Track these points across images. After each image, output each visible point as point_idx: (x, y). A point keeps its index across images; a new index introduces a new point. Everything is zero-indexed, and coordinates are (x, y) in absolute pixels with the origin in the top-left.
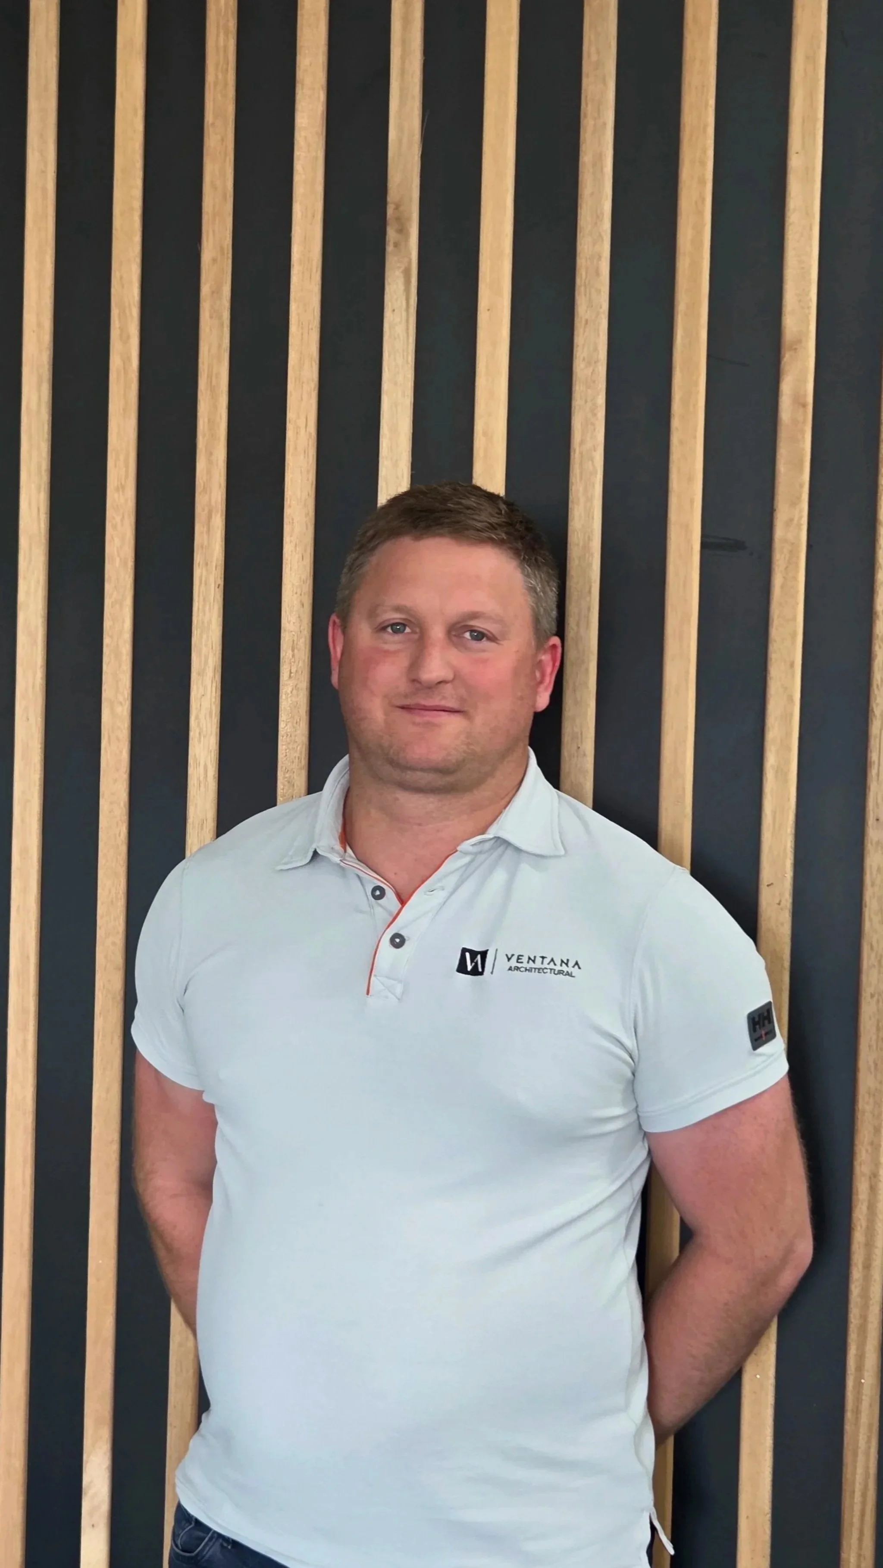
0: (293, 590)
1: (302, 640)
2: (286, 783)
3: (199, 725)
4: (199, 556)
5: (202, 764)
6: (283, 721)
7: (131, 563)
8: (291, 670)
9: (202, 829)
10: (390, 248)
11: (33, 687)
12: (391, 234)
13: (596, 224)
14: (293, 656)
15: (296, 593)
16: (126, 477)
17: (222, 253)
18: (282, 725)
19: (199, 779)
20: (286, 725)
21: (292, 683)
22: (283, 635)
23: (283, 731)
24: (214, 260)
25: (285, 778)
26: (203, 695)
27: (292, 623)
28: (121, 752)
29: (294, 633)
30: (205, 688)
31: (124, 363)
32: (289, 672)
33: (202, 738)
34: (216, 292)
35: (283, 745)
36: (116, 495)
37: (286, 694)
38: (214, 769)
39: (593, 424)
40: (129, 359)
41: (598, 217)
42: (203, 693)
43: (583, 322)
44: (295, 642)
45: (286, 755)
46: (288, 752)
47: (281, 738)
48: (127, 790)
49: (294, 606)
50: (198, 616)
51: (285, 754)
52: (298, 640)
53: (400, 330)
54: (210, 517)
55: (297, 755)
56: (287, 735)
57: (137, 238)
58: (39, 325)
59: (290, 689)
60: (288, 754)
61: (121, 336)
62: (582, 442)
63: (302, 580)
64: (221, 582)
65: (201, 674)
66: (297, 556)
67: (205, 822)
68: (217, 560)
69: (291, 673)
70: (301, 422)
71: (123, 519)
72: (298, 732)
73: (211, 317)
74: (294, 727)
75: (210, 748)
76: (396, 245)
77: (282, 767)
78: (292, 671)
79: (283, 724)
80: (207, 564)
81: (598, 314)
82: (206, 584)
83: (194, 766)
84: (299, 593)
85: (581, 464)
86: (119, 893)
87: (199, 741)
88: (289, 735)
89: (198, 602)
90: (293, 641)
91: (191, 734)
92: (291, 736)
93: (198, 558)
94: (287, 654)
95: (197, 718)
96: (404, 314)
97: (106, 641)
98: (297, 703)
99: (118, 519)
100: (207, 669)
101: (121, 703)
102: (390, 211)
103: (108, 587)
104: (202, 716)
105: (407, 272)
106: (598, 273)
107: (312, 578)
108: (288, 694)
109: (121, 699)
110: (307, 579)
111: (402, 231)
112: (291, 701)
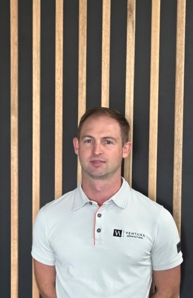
7: (62, 98)
10: (128, 16)
11: (37, 130)
12: (129, 13)
13: (182, 9)
16: (61, 75)
17: (84, 18)
24: (83, 20)
31: (59, 47)
34: (83, 28)
36: (58, 81)
39: (181, 60)
40: (61, 46)
41: (182, 8)
43: (179, 35)
53: (131, 37)
54: (82, 85)
57: (62, 15)
58: (37, 37)
61: (58, 40)
62: (179, 65)
64: (85, 102)
68: (84, 97)
70: (106, 62)
71: (60, 86)
73: (82, 35)
76: (130, 15)
81: (183, 32)
82: (82, 103)
85: (179, 71)
93: (80, 96)
96: (132, 33)
97: (56, 118)
99: (58, 87)
101: (60, 134)
102: (128, 7)
103: (56, 104)
105: (133, 23)
106: (183, 22)
111: (131, 11)
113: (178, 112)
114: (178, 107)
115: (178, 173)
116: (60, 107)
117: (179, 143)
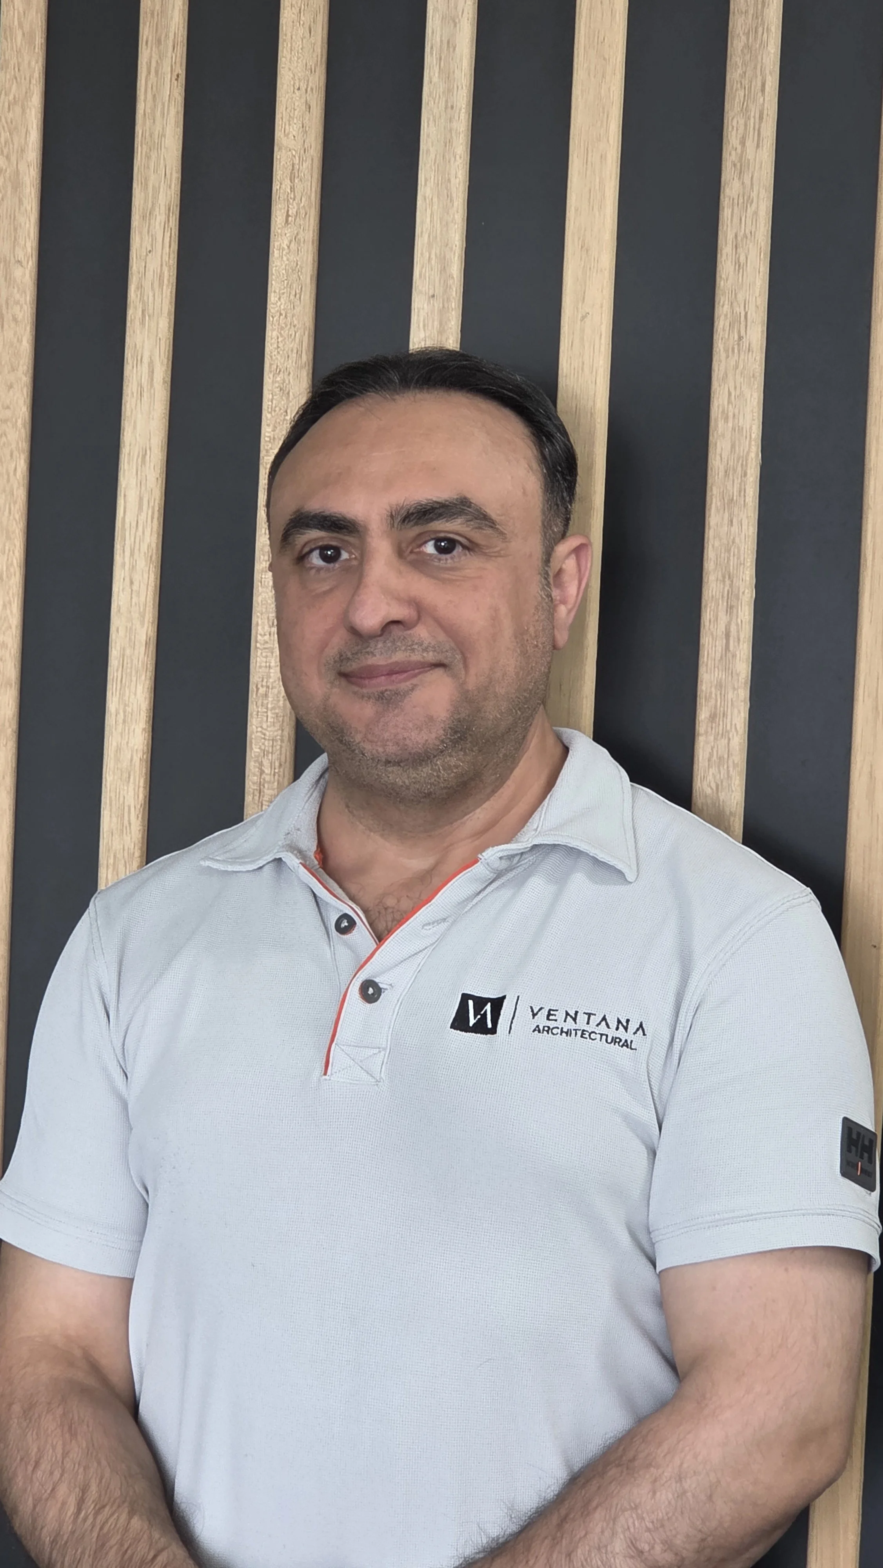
0: (294, 83)
1: (306, 165)
2: (277, 390)
3: (141, 299)
4: (147, 29)
5: (146, 360)
6: (275, 292)
7: (40, 39)
8: (288, 211)
9: (144, 461)
14: (292, 189)
15: (299, 89)
18: (272, 298)
19: (140, 385)
20: (279, 299)
21: (289, 232)
22: (277, 155)
23: (274, 308)
25: (273, 382)
26: (150, 252)
27: (291, 136)
28: (20, 341)
29: (294, 153)
30: (154, 238)
32: (285, 215)
33: (147, 318)
35: (273, 330)
37: (280, 249)
38: (164, 368)
42: (149, 248)
44: (297, 167)
45: (278, 347)
46: (282, 342)
47: (271, 319)
48: (29, 401)
49: (295, 110)
50: (144, 124)
51: (275, 346)
52: (302, 160)
55: (295, 345)
56: (281, 314)
59: (286, 242)
60: (281, 345)
63: (309, 67)
64: (181, 70)
65: (148, 215)
66: (301, 32)
67: (148, 452)
69: (288, 216)
72: (297, 309)
74: (290, 301)
75: (160, 335)
77: (271, 365)
78: (290, 213)
79: (275, 297)
80: (159, 42)
82: (157, 72)
83: (133, 363)
84: (303, 89)
86: (12, 564)
87: (143, 323)
88: (284, 315)
89: (145, 101)
90: (293, 165)
91: (130, 312)
92: (286, 317)
94: (283, 186)
95: (140, 287)
98: (297, 264)
100: (157, 209)
104: (147, 284)
107: (324, 66)
108: (283, 249)
109: (20, 255)
110: (316, 65)
112: (288, 260)
113: (743, 143)
114: (745, 111)
115: (735, 529)
116: (28, 95)
117: (740, 338)
